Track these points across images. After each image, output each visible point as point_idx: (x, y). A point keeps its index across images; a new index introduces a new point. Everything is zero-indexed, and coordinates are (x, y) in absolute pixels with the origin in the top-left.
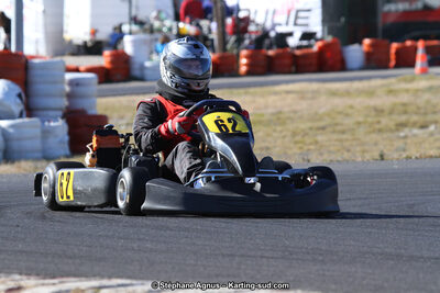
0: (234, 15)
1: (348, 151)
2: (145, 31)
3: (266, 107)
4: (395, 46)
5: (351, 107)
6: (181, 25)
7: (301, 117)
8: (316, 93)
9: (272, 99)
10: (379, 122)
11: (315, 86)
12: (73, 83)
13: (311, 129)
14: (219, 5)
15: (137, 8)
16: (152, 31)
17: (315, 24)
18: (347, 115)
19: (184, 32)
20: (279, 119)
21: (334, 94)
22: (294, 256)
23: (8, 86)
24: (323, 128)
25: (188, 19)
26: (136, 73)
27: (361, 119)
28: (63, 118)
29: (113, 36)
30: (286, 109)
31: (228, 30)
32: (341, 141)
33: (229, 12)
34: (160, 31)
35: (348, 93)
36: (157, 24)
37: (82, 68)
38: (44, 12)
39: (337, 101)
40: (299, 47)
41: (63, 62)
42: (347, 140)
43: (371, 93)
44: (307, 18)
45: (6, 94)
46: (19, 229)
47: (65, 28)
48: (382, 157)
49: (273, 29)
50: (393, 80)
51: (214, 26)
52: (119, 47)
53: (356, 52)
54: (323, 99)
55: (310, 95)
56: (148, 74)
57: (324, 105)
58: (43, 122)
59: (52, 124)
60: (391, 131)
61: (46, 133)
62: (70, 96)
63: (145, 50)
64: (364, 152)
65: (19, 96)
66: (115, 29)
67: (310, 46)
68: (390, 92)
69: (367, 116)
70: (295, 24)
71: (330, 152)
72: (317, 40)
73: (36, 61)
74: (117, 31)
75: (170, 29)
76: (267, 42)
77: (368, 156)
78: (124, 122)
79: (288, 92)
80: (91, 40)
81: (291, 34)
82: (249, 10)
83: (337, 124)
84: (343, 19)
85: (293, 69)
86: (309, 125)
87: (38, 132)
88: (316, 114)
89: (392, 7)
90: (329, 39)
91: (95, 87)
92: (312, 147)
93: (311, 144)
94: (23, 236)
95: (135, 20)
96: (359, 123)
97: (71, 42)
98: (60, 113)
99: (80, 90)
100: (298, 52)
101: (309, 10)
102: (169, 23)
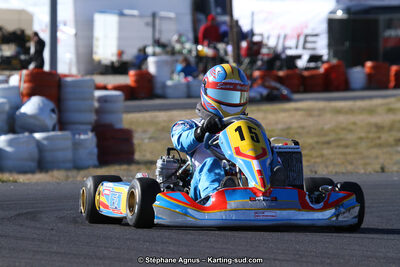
0: (249, 39)
1: (351, 163)
2: (167, 53)
3: (277, 123)
4: (394, 68)
5: (355, 124)
6: (200, 47)
7: (308, 133)
8: (322, 111)
9: (282, 116)
10: (379, 138)
11: (321, 104)
12: (102, 100)
13: (317, 143)
14: (235, 30)
15: (160, 32)
16: (173, 52)
17: (322, 47)
18: (351, 131)
19: (202, 54)
20: (288, 134)
21: (338, 111)
22: (304, 259)
23: (43, 102)
24: (328, 143)
25: (206, 43)
26: (158, 91)
27: (363, 135)
28: (92, 131)
29: (137, 57)
30: (295, 125)
31: (243, 52)
32: (344, 154)
33: (244, 36)
34: (180, 53)
35: (351, 111)
36: (178, 47)
37: (110, 86)
38: (76, 35)
39: (342, 118)
40: (307, 69)
41: (93, 81)
42: (350, 154)
43: (371, 111)
44: (314, 42)
45: (41, 109)
46: (54, 232)
47: (95, 49)
48: (383, 169)
49: (284, 51)
50: (392, 100)
51: (230, 48)
52: (144, 67)
53: (358, 74)
54: (328, 116)
55: (316, 113)
56: (169, 92)
57: (329, 122)
58: (74, 135)
59: (82, 137)
60: (391, 146)
61: (77, 145)
62: (98, 112)
63: (166, 70)
64: (366, 164)
65: (53, 111)
66: (140, 50)
67: (317, 68)
68: (390, 110)
69: (369, 132)
70: (304, 48)
71: (334, 165)
72: (323, 62)
73: (69, 79)
74: (142, 53)
75: (190, 51)
76: (278, 63)
77: (369, 169)
78: (148, 135)
79: (297, 110)
80: (118, 61)
81: (299, 57)
82: (262, 35)
83: (341, 139)
84: (347, 44)
85: (302, 88)
86: (316, 139)
87: (69, 144)
88: (322, 129)
89: (392, 33)
90: (334, 61)
91: (122, 104)
92: (318, 160)
93: (317, 157)
94: (57, 239)
95: (157, 43)
96: (361, 139)
97: (99, 62)
98: (90, 127)
99: (108, 106)
100: (306, 73)
101: (316, 35)
102: (188, 46)
